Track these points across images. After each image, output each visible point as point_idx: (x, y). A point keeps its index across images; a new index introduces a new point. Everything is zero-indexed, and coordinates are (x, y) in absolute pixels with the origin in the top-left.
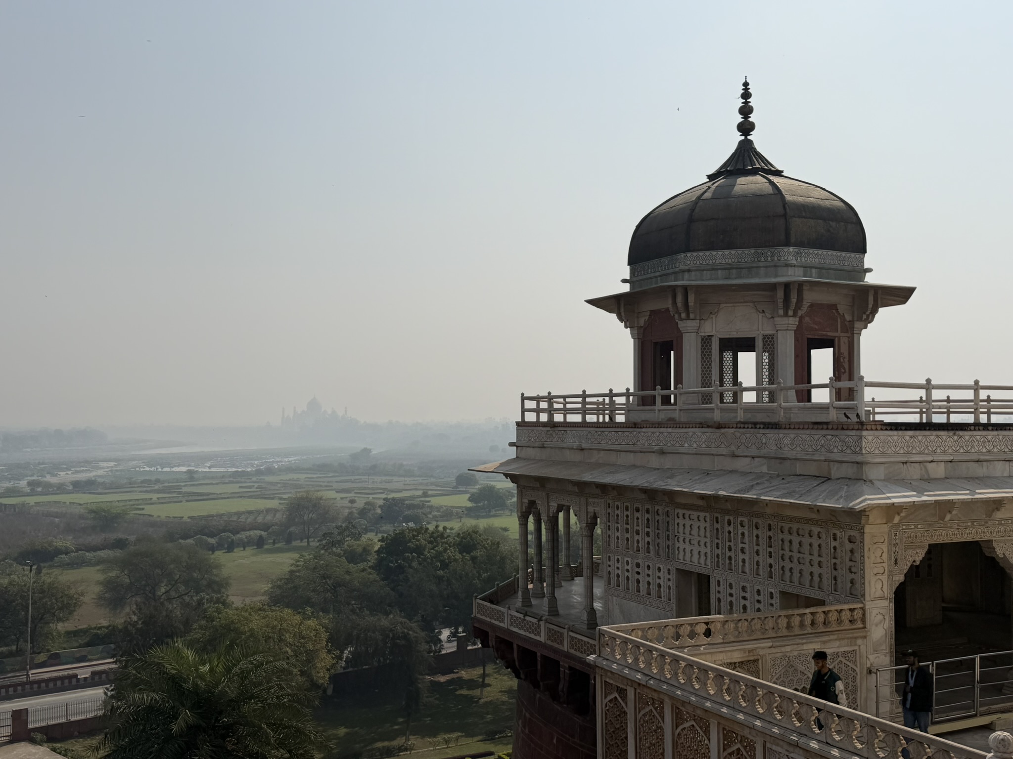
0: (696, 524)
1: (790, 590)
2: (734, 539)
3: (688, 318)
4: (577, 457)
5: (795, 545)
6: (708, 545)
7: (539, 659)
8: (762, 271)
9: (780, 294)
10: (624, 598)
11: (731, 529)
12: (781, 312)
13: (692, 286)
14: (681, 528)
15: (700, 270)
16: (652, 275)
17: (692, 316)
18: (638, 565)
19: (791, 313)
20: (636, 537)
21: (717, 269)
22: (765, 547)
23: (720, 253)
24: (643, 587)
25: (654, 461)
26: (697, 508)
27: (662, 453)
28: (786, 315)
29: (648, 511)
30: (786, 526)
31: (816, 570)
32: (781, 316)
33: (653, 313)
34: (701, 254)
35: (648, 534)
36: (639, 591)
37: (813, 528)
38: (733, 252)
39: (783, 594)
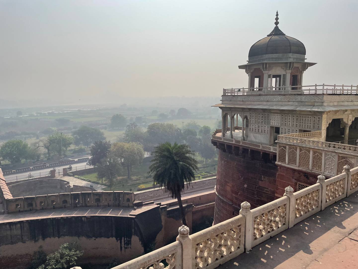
0: (276, 117)
1: (302, 129)
2: (287, 119)
3: (266, 70)
4: (242, 103)
5: (304, 120)
6: (280, 121)
7: (233, 147)
8: (284, 59)
9: (289, 65)
10: (254, 133)
11: (286, 117)
12: (288, 69)
13: (267, 63)
14: (272, 118)
15: (269, 59)
16: (256, 60)
17: (267, 70)
18: (259, 126)
19: (290, 69)
20: (259, 120)
21: (273, 59)
22: (296, 121)
23: (274, 55)
24: (260, 131)
25: (265, 103)
26: (277, 113)
27: (268, 101)
28: (289, 69)
29: (262, 114)
30: (302, 116)
31: (309, 125)
32: (288, 70)
33: (255, 69)
34: (270, 55)
35: (262, 119)
36: (259, 131)
37: (309, 116)
38: (277, 54)
39: (299, 130)
